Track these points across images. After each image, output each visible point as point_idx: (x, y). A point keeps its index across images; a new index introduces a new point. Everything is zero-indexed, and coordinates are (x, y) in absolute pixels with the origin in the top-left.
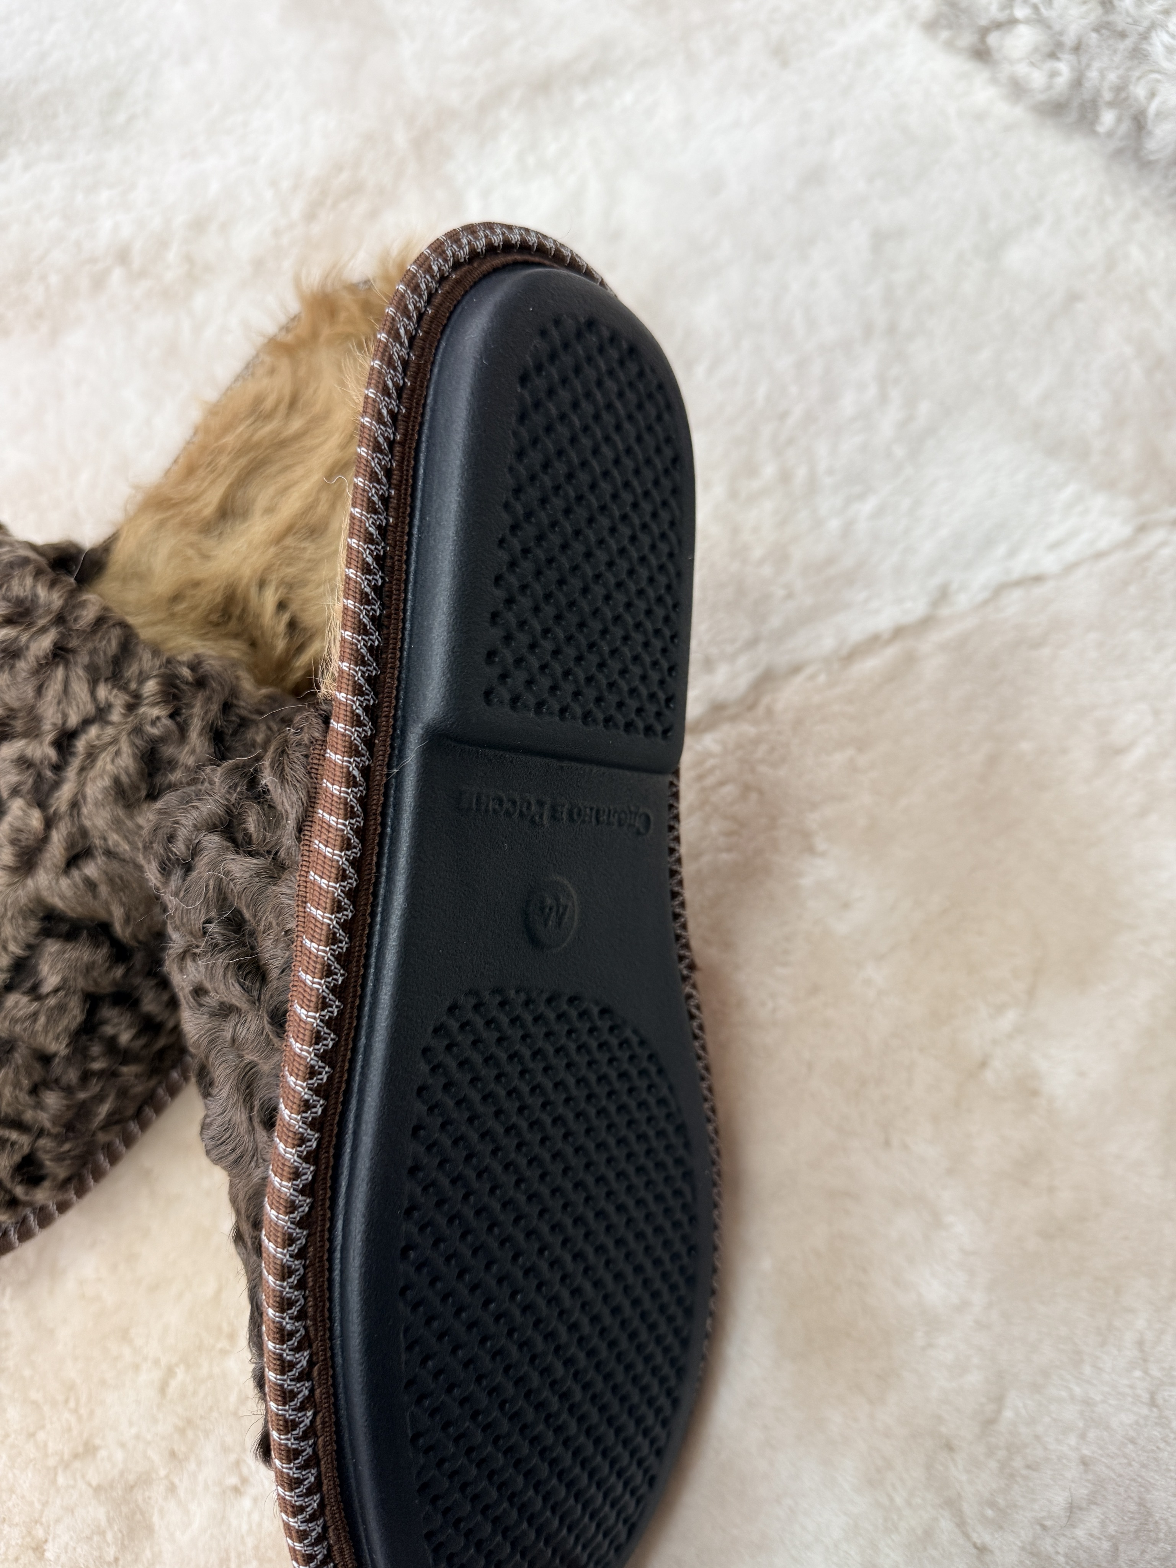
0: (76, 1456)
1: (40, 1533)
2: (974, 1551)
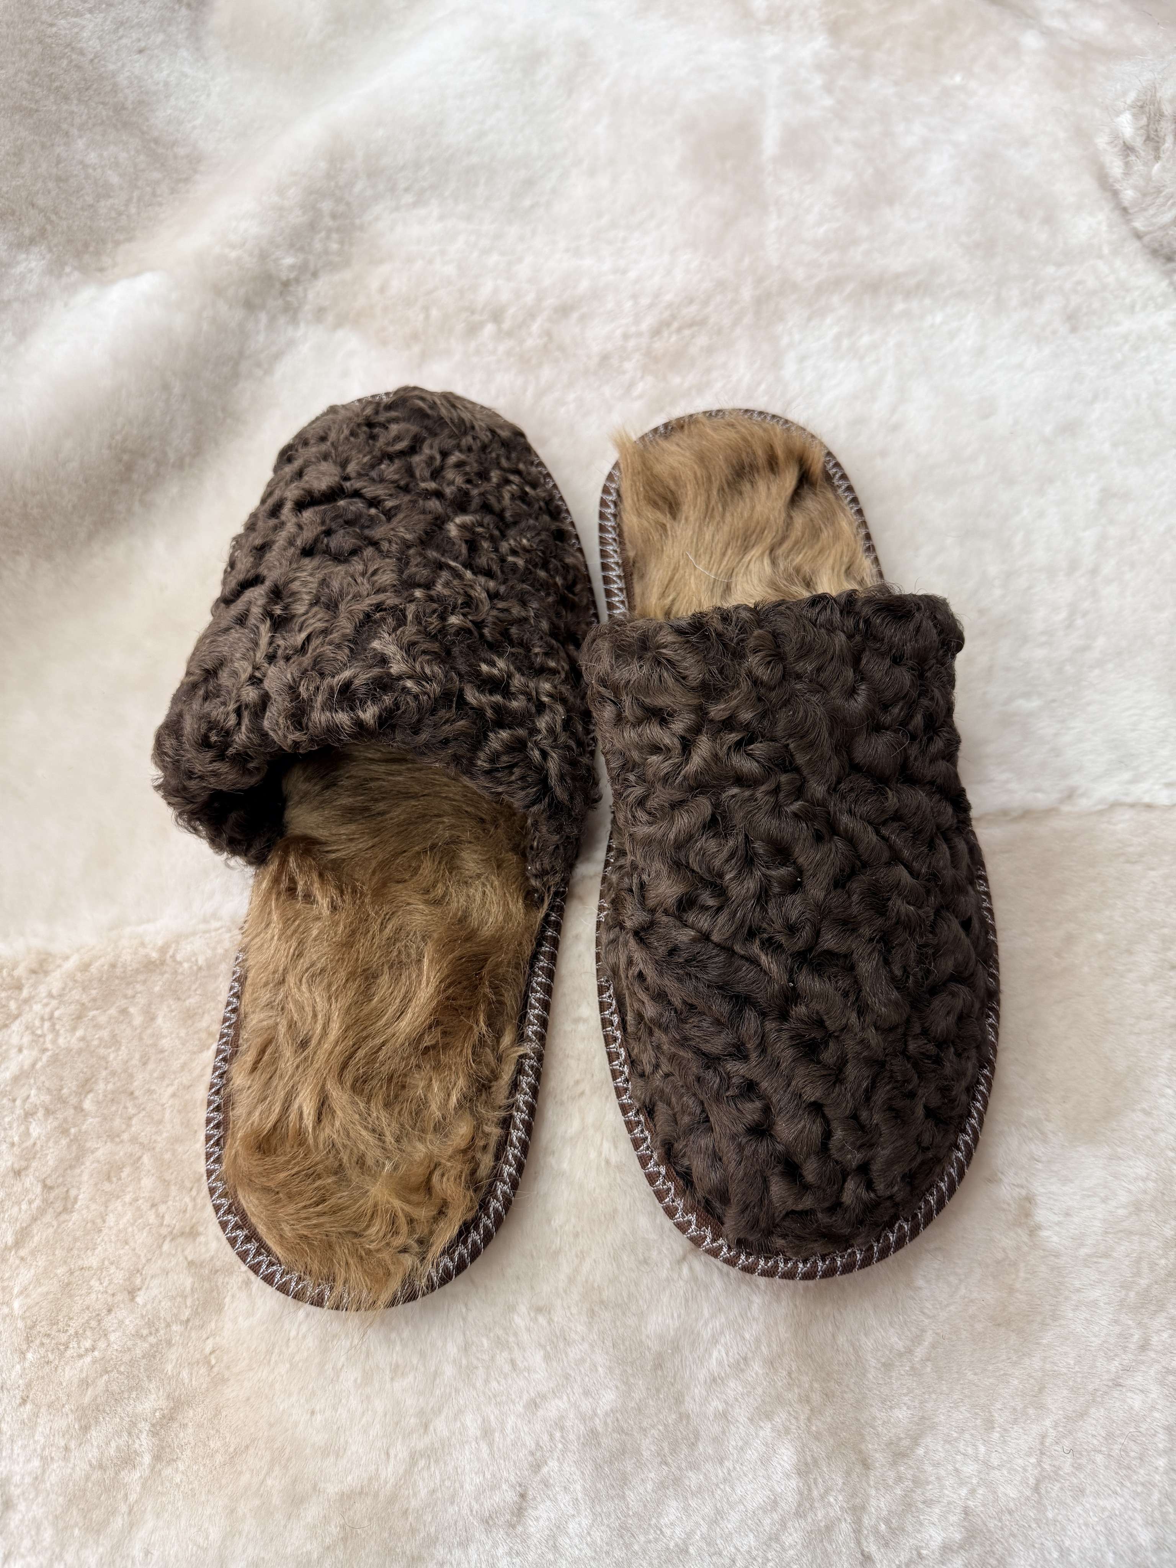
0: (182, 1234)
1: (138, 1281)
2: (859, 1556)
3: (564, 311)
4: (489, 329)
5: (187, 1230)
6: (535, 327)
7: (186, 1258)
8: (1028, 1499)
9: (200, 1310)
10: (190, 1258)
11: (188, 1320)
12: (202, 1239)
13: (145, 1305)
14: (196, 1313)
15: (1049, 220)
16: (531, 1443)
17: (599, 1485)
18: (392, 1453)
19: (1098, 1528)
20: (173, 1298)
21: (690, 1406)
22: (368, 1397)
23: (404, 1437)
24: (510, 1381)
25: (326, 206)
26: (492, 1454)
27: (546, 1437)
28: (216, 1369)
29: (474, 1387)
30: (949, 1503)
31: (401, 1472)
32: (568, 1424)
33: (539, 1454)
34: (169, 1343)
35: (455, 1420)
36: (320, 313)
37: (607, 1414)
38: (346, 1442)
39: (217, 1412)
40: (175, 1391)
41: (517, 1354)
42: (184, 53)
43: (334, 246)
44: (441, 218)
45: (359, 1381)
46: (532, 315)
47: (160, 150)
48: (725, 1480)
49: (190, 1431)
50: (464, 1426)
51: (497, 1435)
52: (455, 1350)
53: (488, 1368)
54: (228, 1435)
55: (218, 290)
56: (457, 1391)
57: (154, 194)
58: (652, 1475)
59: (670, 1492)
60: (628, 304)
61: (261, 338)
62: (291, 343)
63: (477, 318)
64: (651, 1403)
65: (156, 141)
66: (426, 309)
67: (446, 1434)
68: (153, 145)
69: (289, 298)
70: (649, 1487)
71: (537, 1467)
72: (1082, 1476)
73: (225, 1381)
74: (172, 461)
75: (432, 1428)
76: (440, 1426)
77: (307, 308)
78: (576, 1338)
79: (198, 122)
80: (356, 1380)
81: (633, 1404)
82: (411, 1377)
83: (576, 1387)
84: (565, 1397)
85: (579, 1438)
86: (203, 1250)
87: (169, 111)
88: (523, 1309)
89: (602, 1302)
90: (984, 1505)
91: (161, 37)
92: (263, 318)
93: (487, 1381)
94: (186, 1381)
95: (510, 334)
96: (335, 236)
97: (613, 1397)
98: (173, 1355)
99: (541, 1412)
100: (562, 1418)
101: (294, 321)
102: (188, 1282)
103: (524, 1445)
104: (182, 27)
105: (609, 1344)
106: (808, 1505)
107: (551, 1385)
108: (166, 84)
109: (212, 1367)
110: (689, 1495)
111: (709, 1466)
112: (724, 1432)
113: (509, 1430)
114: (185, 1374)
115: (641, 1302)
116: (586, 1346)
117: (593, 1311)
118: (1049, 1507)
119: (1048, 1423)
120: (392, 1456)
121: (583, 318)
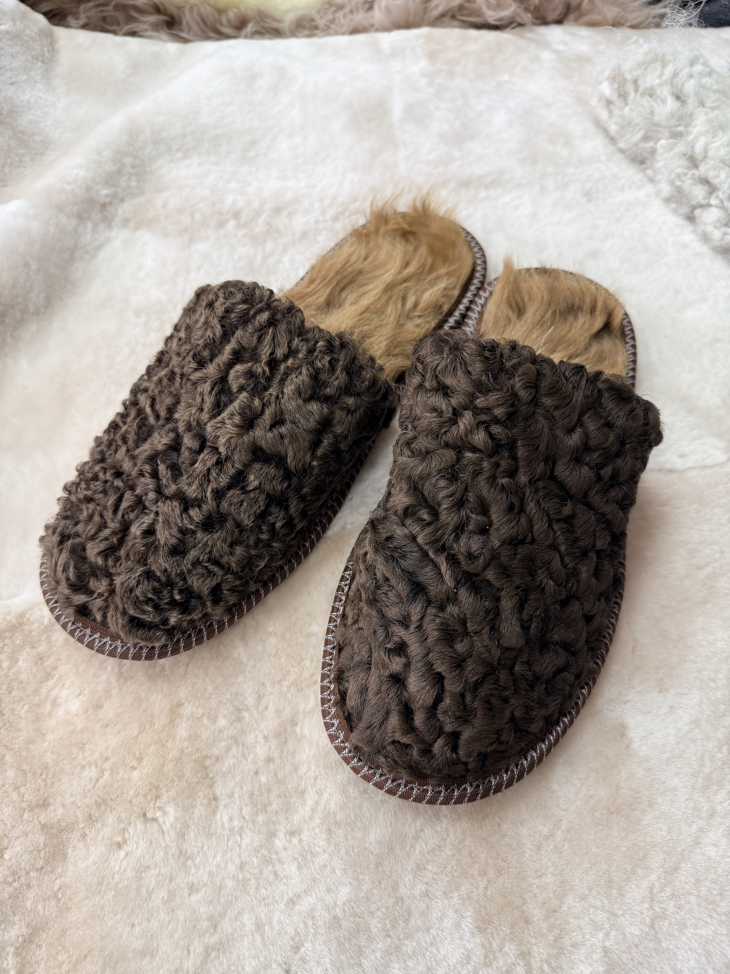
3: (278, 210)
4: (232, 223)
5: (41, 802)
6: (261, 220)
7: (40, 823)
8: (647, 934)
9: (50, 860)
10: (43, 822)
11: (42, 868)
12: (52, 807)
13: (10, 859)
14: (47, 862)
15: (567, 143)
16: (290, 931)
17: (342, 957)
18: (192, 948)
19: (699, 951)
20: (31, 852)
21: (403, 891)
22: (173, 910)
23: (199, 937)
24: (274, 887)
25: (128, 160)
26: (264, 943)
27: (302, 926)
28: (62, 901)
29: (249, 894)
30: (592, 945)
31: (199, 962)
32: (317, 914)
33: (297, 939)
34: (29, 886)
35: (236, 920)
36: (126, 222)
37: (344, 904)
38: (158, 945)
39: (64, 932)
40: (33, 920)
41: (278, 867)
42: (40, 86)
43: (134, 184)
44: (200, 165)
45: (165, 898)
46: (258, 214)
47: (25, 138)
48: (432, 944)
49: (44, 949)
50: (243, 925)
51: (266, 927)
52: (234, 868)
53: (258, 879)
54: (71, 949)
55: (60, 208)
56: (236, 898)
57: (20, 161)
58: (380, 946)
59: (394, 957)
60: (317, 205)
61: (89, 237)
62: (108, 240)
63: (224, 217)
64: (376, 892)
65: (22, 133)
66: (192, 215)
67: (230, 931)
68: (20, 135)
69: (106, 214)
70: (378, 954)
71: (296, 949)
72: (682, 913)
73: (68, 909)
74: (31, 311)
75: (219, 928)
76: (226, 926)
77: (117, 219)
78: (319, 850)
79: (49, 123)
80: (163, 898)
81: (362, 895)
82: (203, 891)
83: (321, 886)
84: (314, 895)
85: (325, 924)
86: (53, 815)
87: (30, 117)
88: (281, 834)
89: (336, 823)
90: (617, 944)
91: (24, 77)
92: (90, 225)
93: (257, 889)
94: (41, 912)
95: (245, 225)
96: (134, 178)
97: (348, 891)
98: (31, 895)
99: (297, 908)
100: (312, 910)
101: (109, 227)
102: (41, 839)
103: (286, 933)
104: (39, 72)
105: (343, 852)
106: (492, 957)
107: (303, 887)
108: (28, 102)
109: (60, 900)
110: (407, 958)
111: (420, 935)
112: (428, 908)
113: (275, 924)
114: (40, 907)
115: (364, 820)
116: (326, 855)
117: (330, 830)
118: (663, 940)
119: (653, 877)
120: (192, 951)
121: (290, 215)
